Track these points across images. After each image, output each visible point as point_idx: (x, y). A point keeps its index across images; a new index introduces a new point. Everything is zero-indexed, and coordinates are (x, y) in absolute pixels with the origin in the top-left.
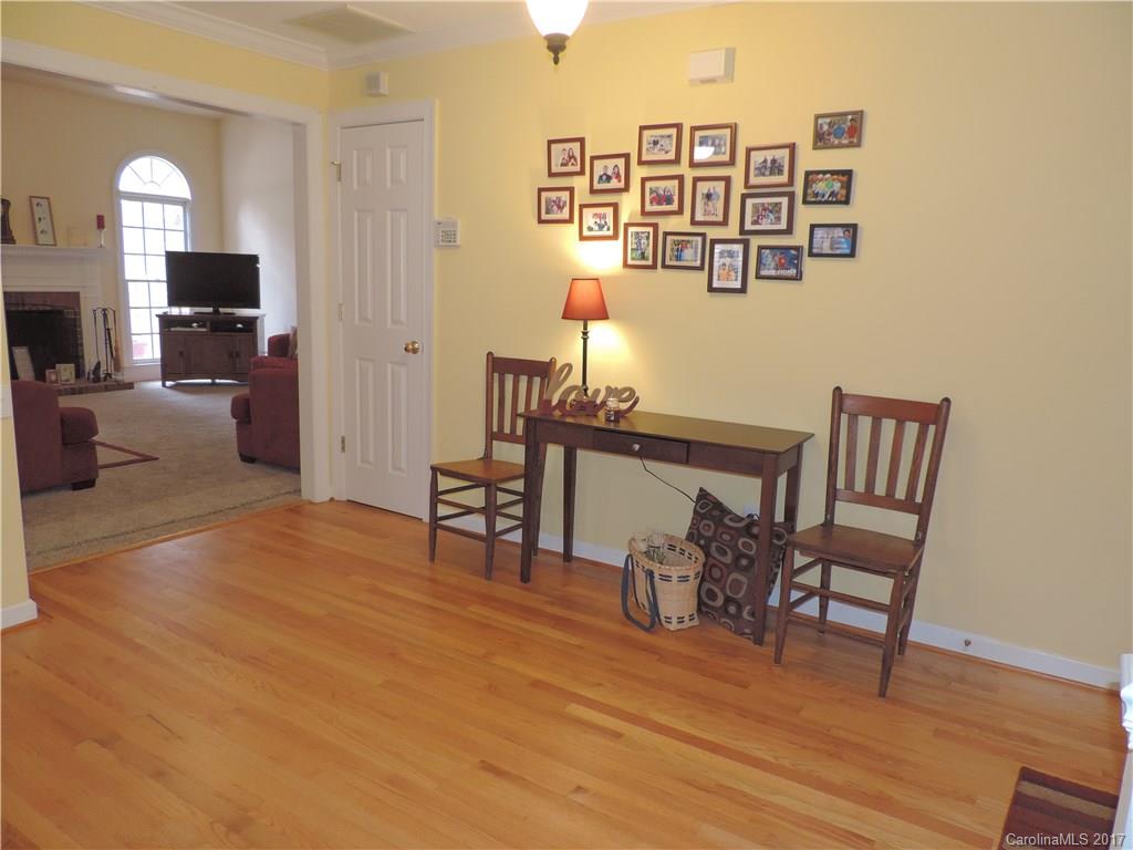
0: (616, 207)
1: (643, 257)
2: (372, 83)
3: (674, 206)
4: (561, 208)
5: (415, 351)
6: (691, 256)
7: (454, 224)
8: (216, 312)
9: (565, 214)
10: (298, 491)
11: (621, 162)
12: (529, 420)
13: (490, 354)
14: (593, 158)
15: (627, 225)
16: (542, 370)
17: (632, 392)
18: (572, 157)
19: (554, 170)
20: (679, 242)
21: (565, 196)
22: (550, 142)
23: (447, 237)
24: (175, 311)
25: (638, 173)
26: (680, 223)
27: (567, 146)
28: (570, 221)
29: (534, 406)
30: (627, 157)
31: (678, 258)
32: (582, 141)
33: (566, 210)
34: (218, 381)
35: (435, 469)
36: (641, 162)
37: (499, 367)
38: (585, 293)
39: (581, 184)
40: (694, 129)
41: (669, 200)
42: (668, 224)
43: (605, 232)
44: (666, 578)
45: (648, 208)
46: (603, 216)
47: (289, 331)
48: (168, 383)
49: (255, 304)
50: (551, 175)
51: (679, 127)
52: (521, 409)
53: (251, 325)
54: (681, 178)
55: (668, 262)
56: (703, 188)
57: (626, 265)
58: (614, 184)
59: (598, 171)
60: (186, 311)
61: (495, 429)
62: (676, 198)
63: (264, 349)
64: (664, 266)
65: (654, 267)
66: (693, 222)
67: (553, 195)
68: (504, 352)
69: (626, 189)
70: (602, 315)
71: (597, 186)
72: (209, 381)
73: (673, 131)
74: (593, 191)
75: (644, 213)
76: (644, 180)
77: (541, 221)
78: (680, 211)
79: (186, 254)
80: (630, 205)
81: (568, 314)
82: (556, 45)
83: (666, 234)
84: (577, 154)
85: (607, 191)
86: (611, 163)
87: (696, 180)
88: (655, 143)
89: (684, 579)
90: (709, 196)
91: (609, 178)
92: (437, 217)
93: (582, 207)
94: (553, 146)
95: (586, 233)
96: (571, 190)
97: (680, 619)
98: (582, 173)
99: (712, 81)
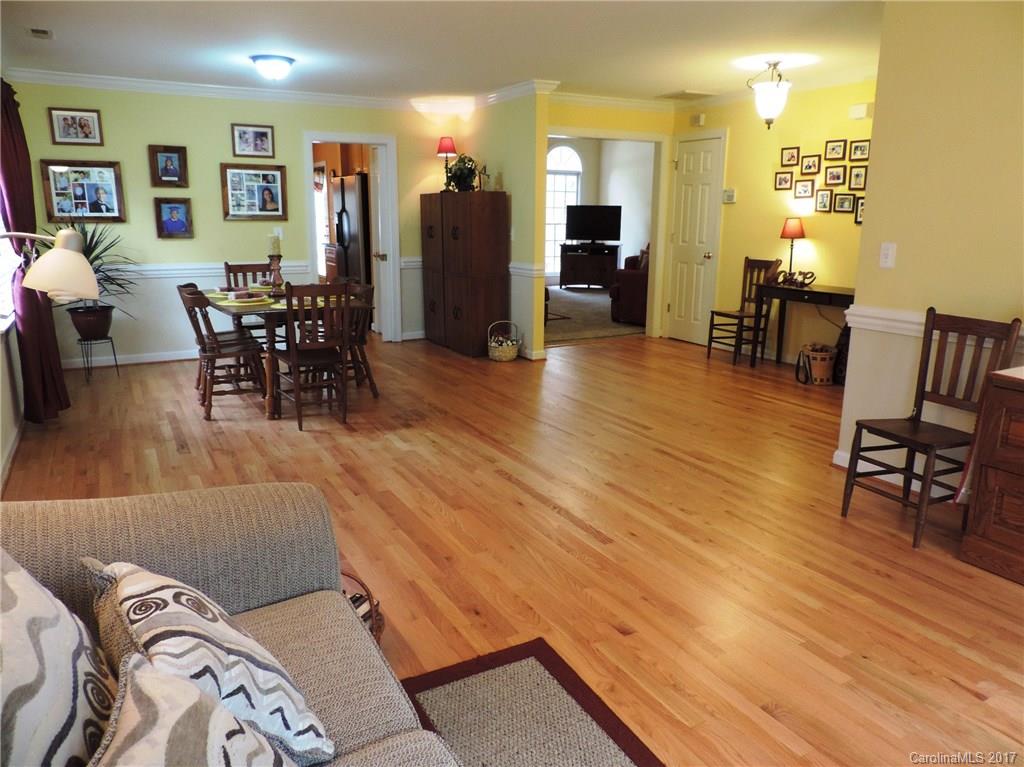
0: (813, 181)
1: (825, 206)
2: (695, 120)
3: (841, 181)
4: (786, 182)
5: (709, 257)
6: (847, 206)
7: (733, 191)
8: (593, 242)
9: (788, 185)
10: (644, 333)
11: (816, 159)
12: (759, 287)
13: (747, 258)
14: (803, 157)
15: (818, 191)
16: (769, 266)
17: (813, 274)
18: (793, 157)
19: (784, 163)
20: (842, 199)
21: (789, 176)
22: (783, 149)
23: (729, 200)
24: (569, 242)
25: (825, 164)
26: (844, 189)
27: (791, 151)
28: (790, 189)
29: (761, 281)
30: (819, 156)
31: (842, 207)
32: (798, 148)
33: (789, 183)
34: (592, 286)
35: (713, 313)
36: (826, 159)
37: (751, 265)
38: (793, 225)
39: (796, 170)
40: (852, 142)
41: (838, 178)
42: (837, 190)
43: (807, 194)
44: (815, 359)
45: (829, 182)
46: (806, 186)
47: (638, 254)
48: (563, 287)
49: (617, 238)
50: (783, 166)
51: (845, 141)
52: (755, 281)
53: (614, 250)
54: (845, 167)
55: (837, 209)
56: (855, 171)
57: (816, 211)
58: (813, 170)
59: (805, 164)
60: (575, 242)
61: (747, 296)
62: (842, 177)
63: (622, 265)
64: (835, 211)
65: (830, 211)
66: (850, 189)
67: (783, 176)
68: (754, 256)
69: (819, 172)
70: (802, 235)
71: (804, 171)
72: (586, 286)
73: (842, 144)
74: (802, 174)
75: (826, 184)
76: (827, 168)
77: (776, 189)
78: (844, 183)
79: (577, 206)
80: (820, 180)
81: (784, 236)
82: (769, 123)
83: (836, 195)
84: (796, 155)
85: (808, 174)
86: (812, 159)
87: (852, 168)
88: (833, 149)
89: (823, 359)
90: (857, 176)
91: (810, 167)
92: (725, 188)
93: (797, 181)
94: (785, 151)
95: (798, 195)
96: (792, 173)
97: (822, 380)
98: (797, 164)
99: (861, 119)
